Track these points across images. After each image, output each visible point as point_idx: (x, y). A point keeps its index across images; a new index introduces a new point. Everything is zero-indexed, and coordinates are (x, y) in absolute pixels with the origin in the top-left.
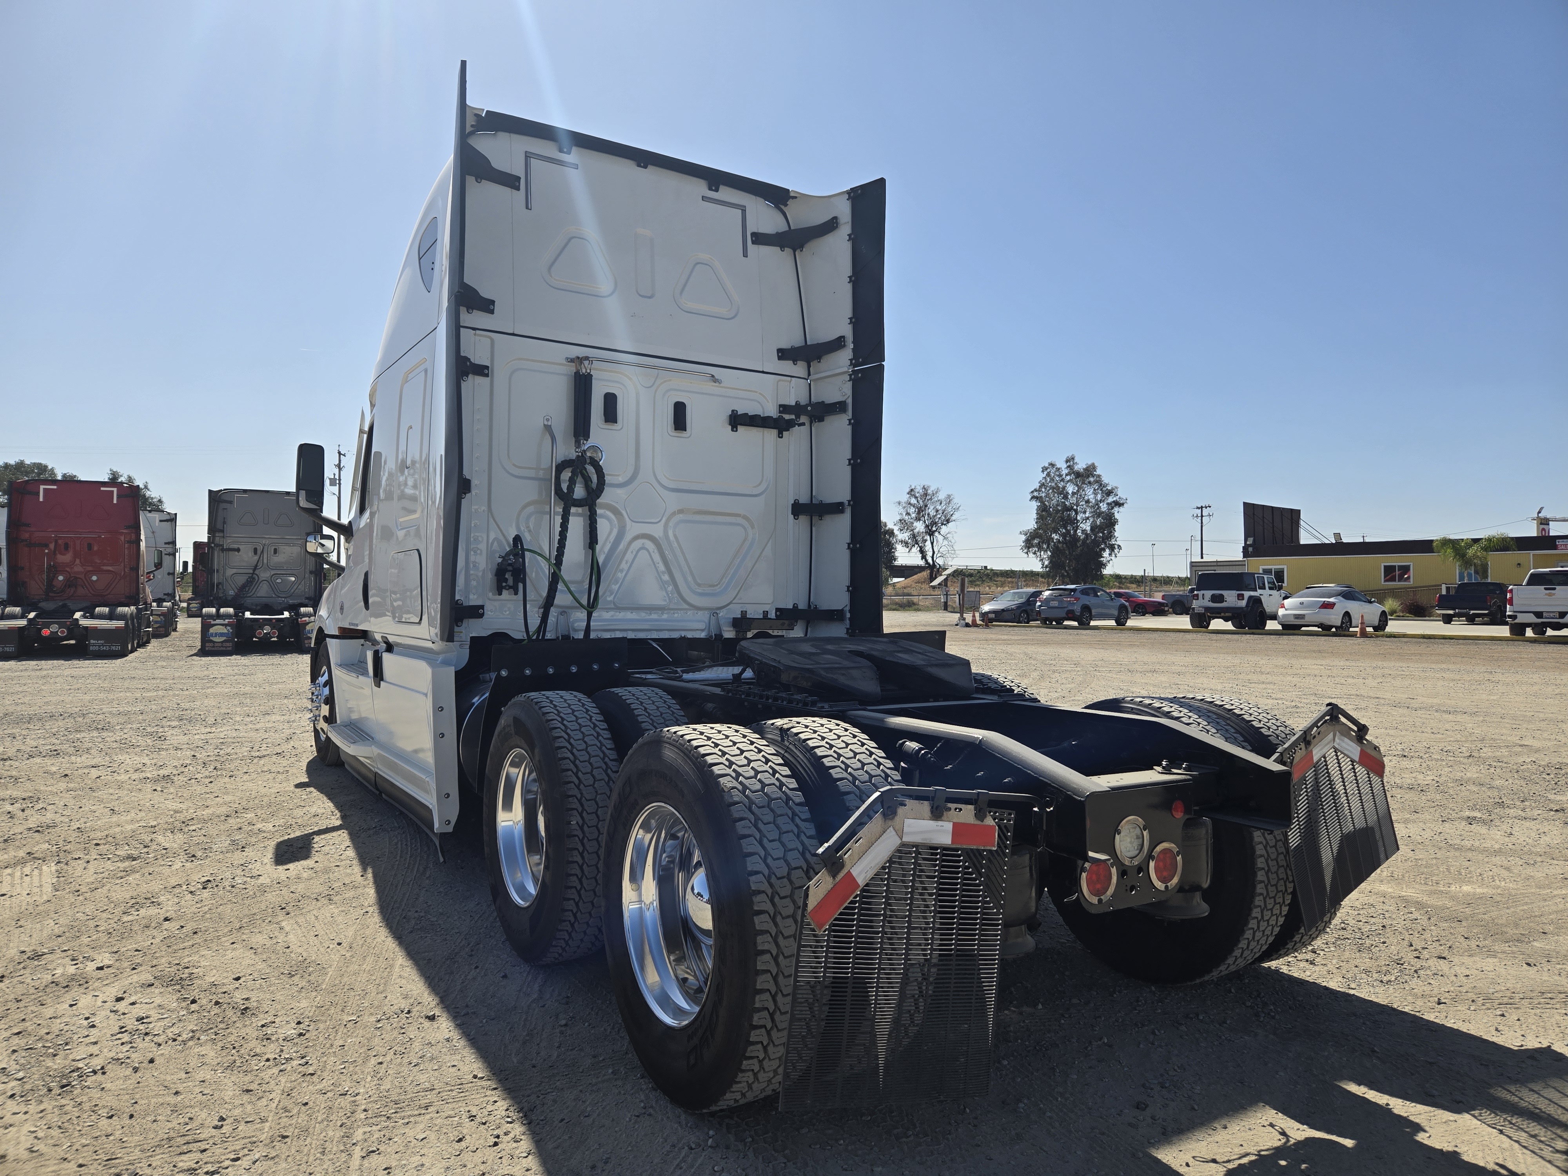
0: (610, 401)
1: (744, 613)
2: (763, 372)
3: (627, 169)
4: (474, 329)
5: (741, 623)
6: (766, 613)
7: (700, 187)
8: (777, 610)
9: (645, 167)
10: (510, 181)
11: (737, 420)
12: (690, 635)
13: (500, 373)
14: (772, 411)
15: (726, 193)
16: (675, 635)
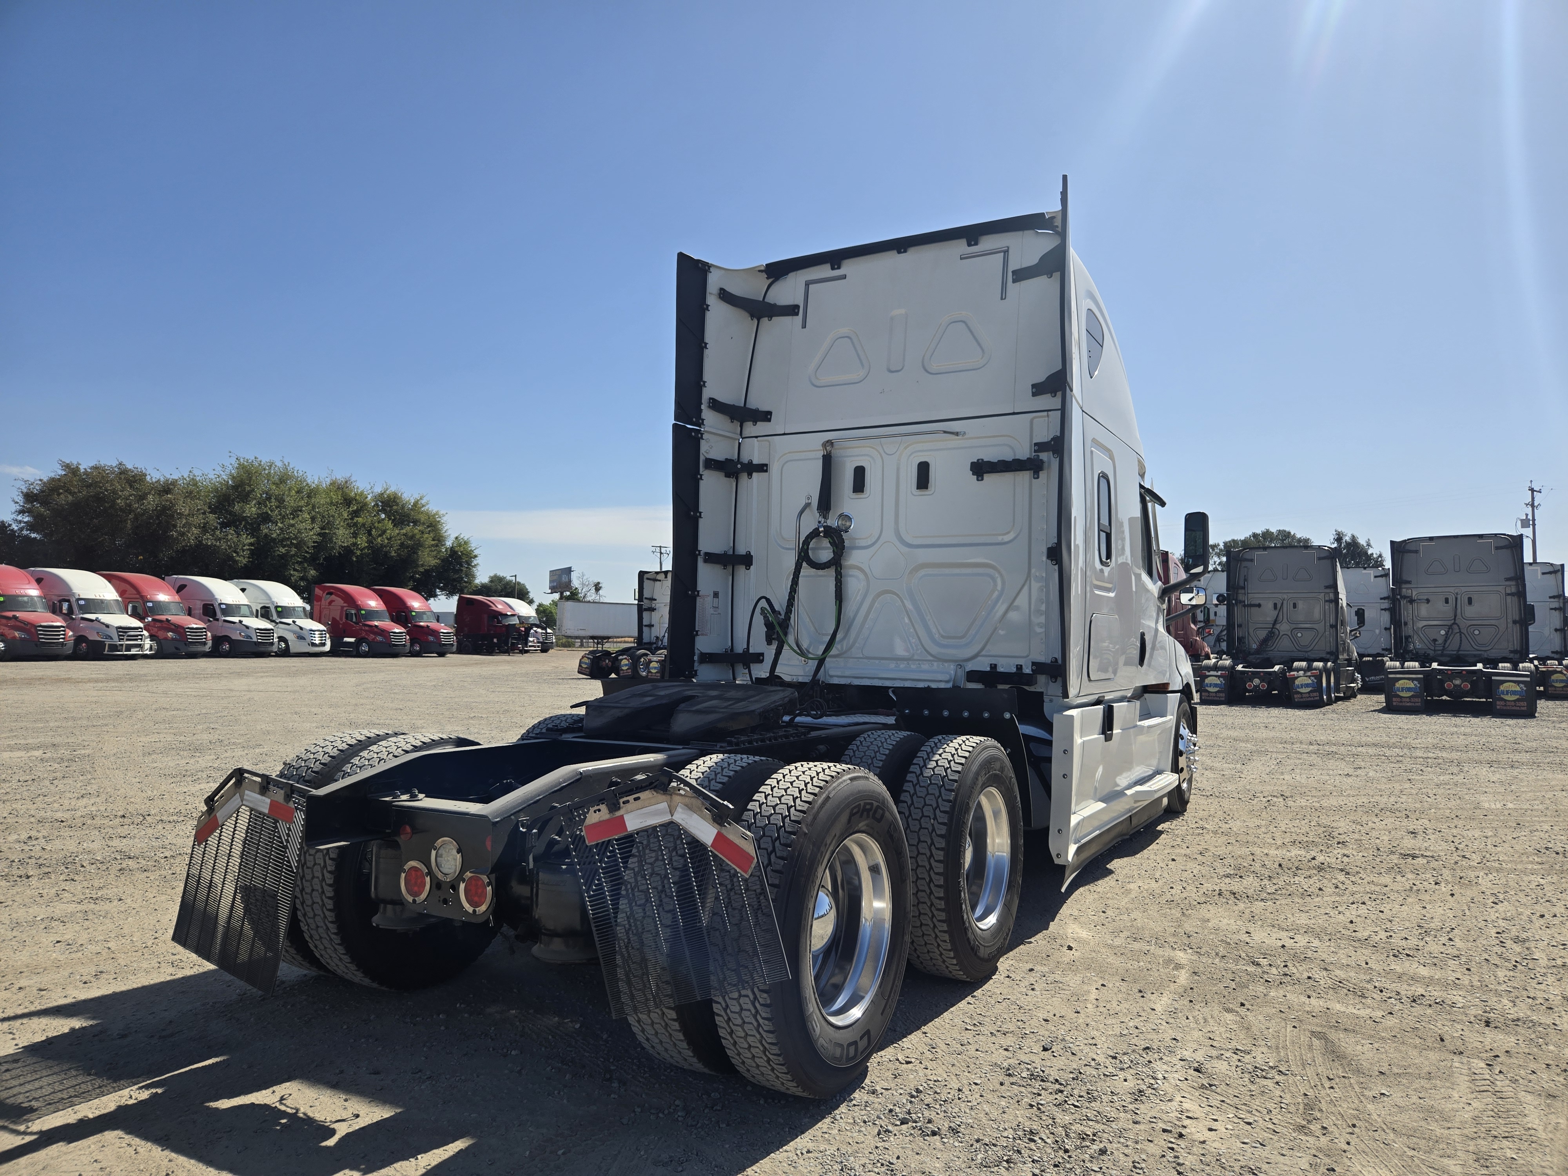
0: (860, 473)
1: (994, 667)
2: (1014, 414)
3: (891, 259)
4: (756, 437)
5: (991, 677)
6: (1019, 668)
7: (960, 246)
8: (1033, 664)
9: (905, 251)
10: (792, 310)
11: (980, 469)
12: (934, 686)
13: (774, 469)
14: (1024, 452)
15: (988, 243)
16: (921, 685)
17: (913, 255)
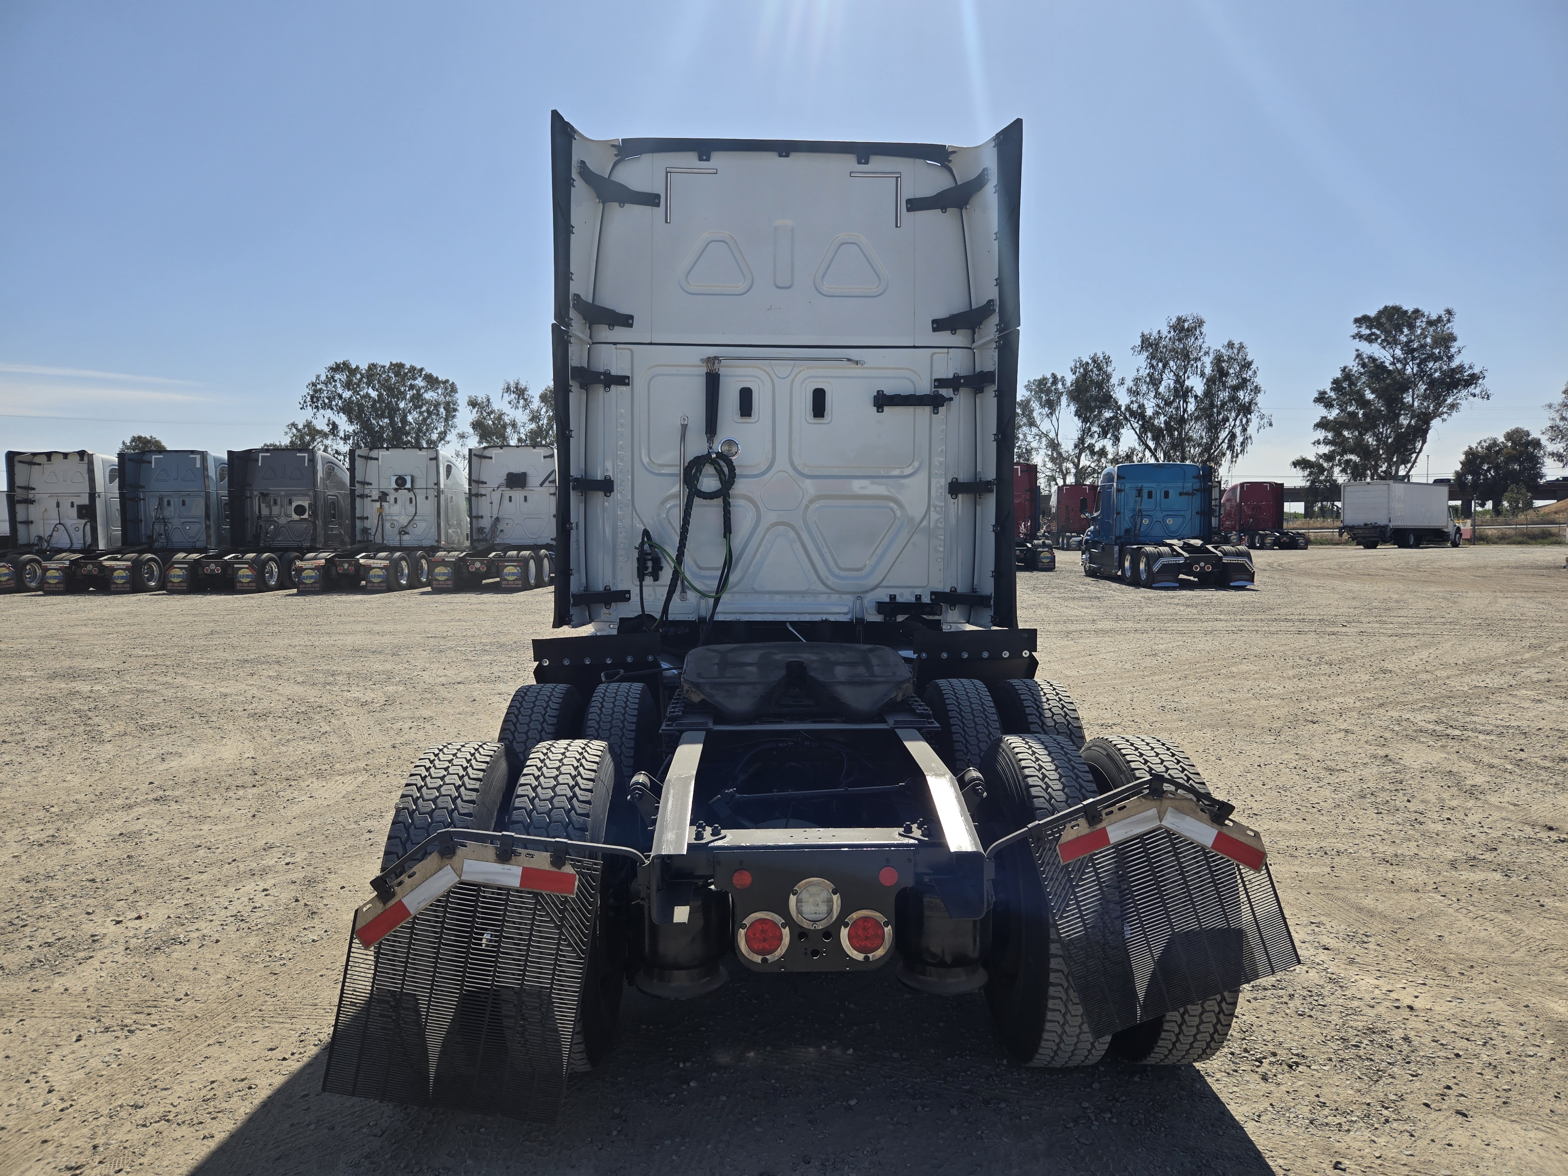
0: (746, 395)
1: (893, 597)
2: (914, 347)
3: (771, 160)
4: (615, 344)
5: (889, 607)
6: (918, 598)
7: (849, 162)
8: (932, 593)
9: (787, 156)
10: (652, 200)
11: (882, 401)
12: (832, 618)
13: (639, 382)
14: (924, 387)
15: (878, 163)
16: (817, 618)
17: (798, 161)
